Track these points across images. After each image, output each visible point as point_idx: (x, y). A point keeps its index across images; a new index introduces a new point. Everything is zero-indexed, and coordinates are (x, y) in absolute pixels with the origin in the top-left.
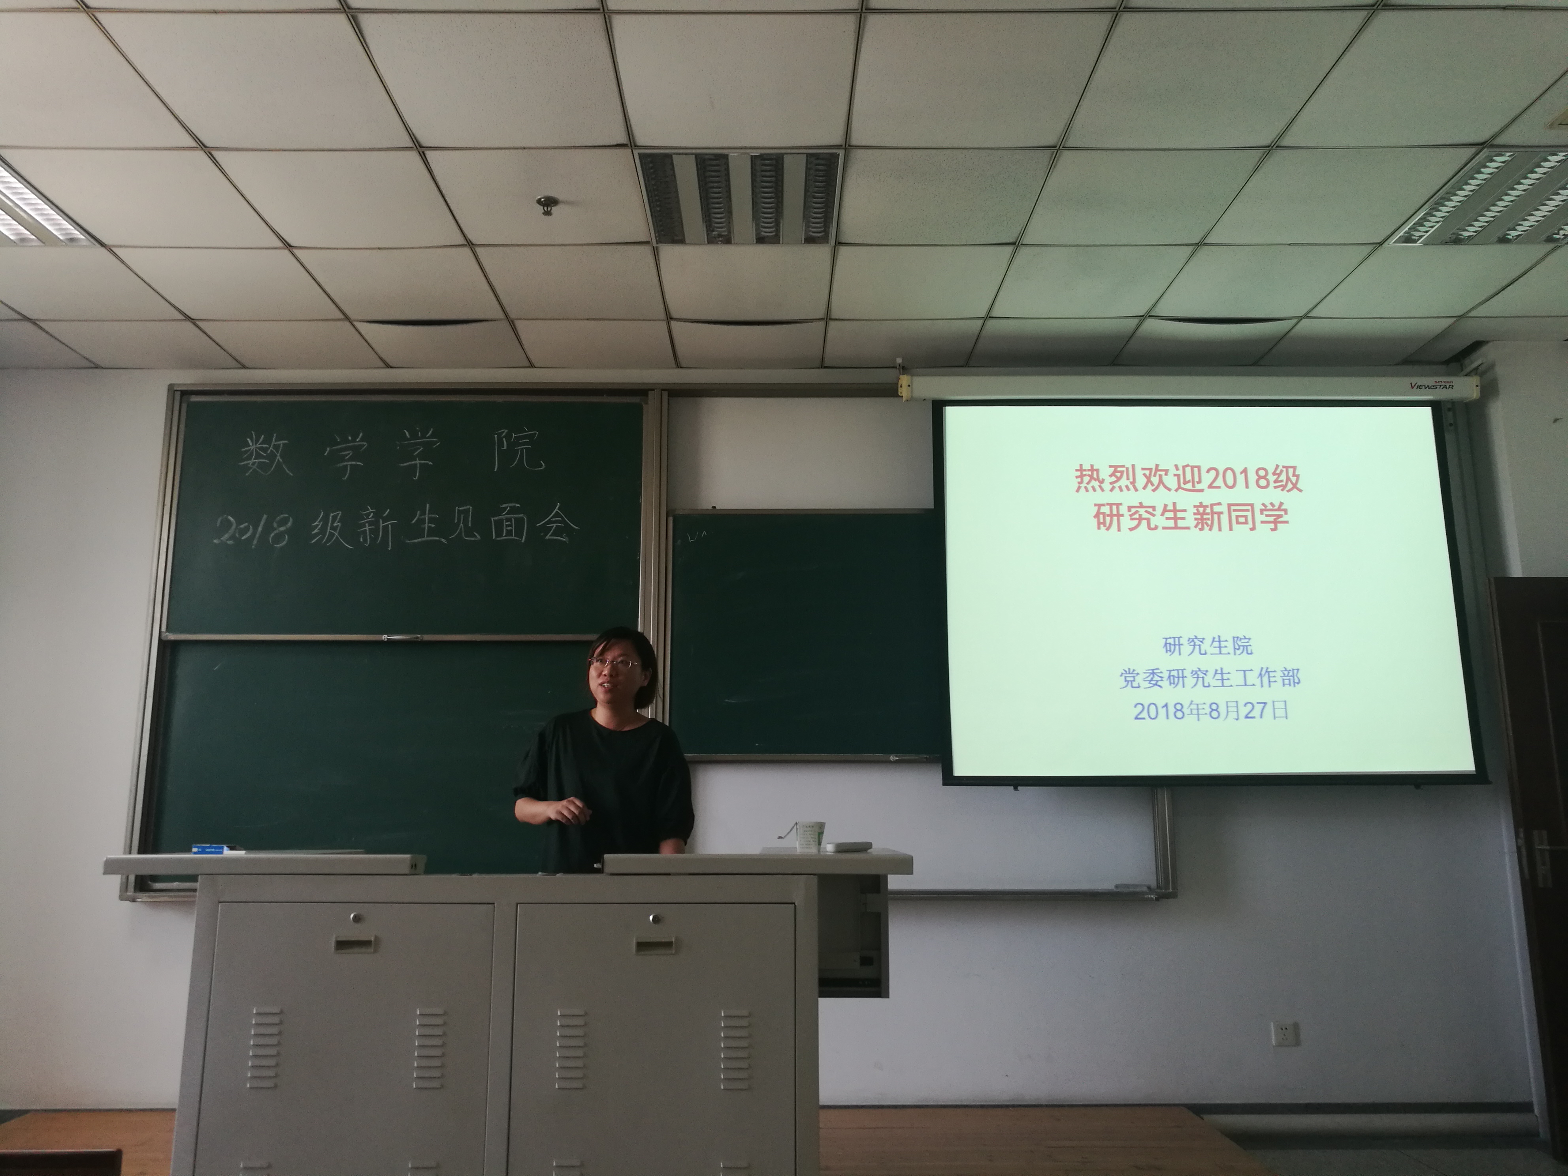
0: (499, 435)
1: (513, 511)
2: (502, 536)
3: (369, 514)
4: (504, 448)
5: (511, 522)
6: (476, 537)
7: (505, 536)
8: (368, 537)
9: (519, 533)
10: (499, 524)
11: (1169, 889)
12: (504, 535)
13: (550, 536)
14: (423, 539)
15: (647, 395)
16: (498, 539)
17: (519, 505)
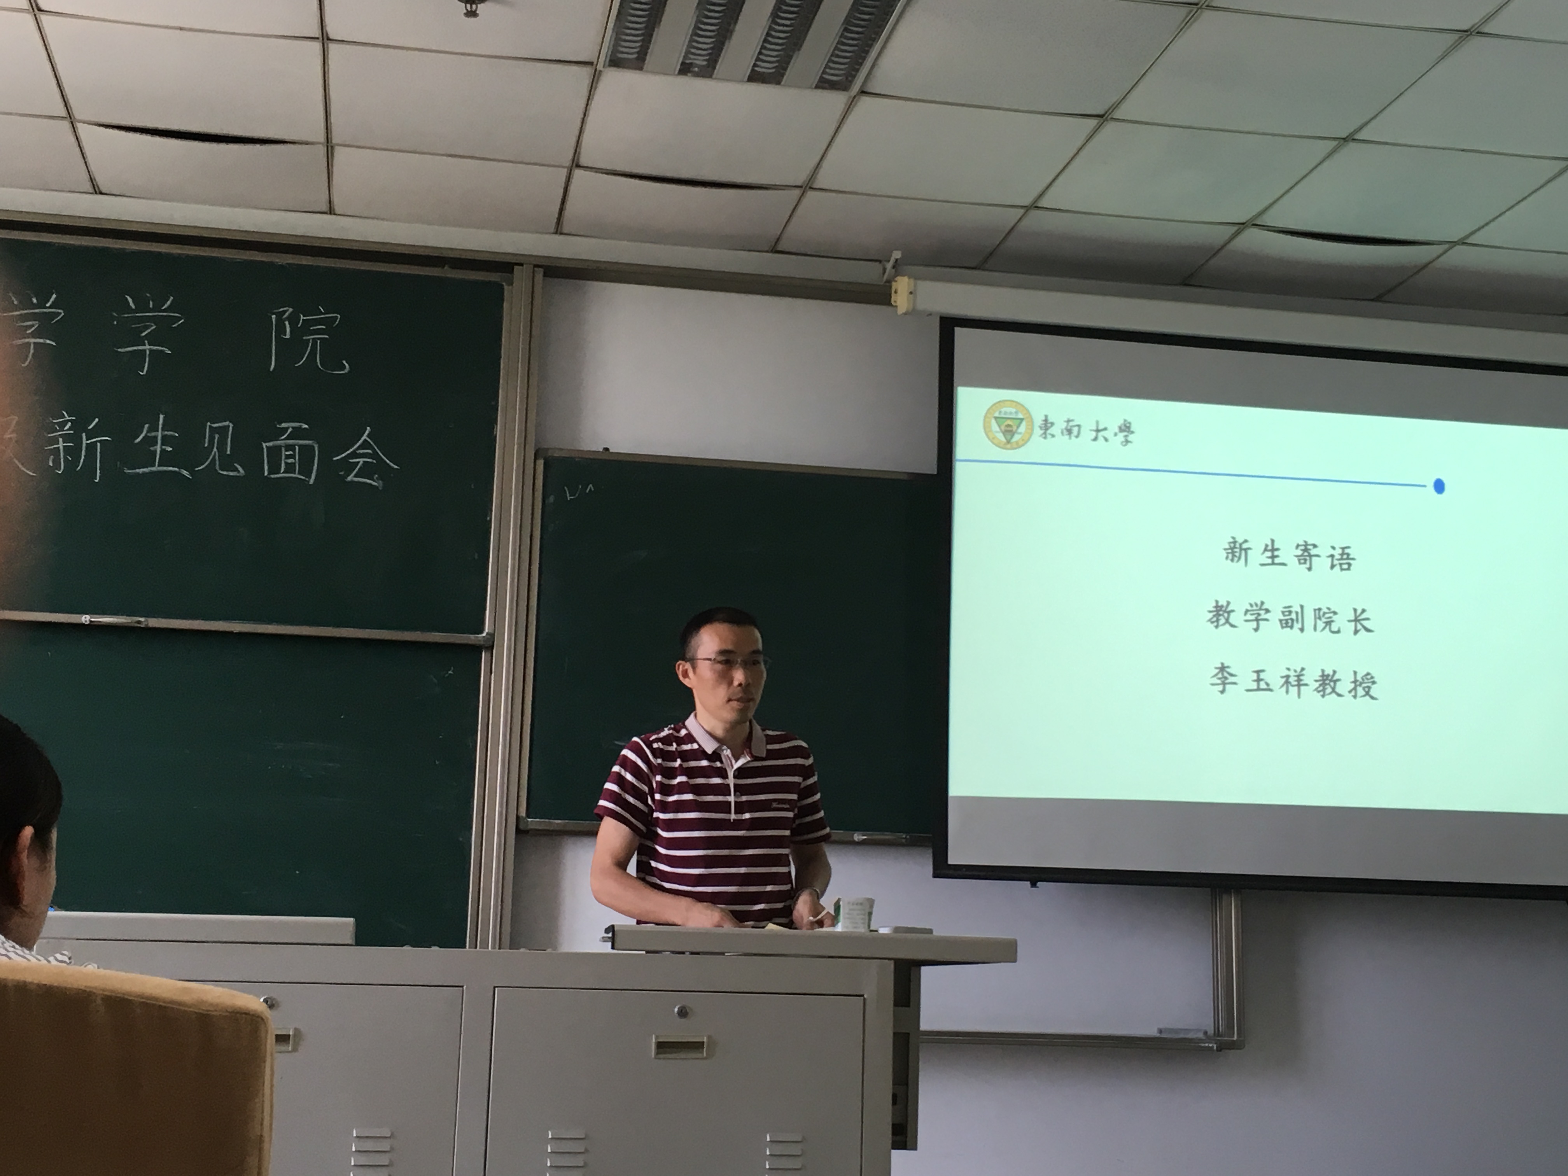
0: (280, 315)
1: (297, 434)
2: (279, 473)
3: (62, 425)
4: (285, 335)
5: (294, 451)
6: (239, 472)
7: (283, 473)
8: (62, 460)
9: (306, 470)
10: (275, 452)
11: (1233, 1037)
12: (282, 470)
13: (356, 476)
14: (153, 469)
15: (512, 271)
16: (272, 476)
17: (306, 426)
